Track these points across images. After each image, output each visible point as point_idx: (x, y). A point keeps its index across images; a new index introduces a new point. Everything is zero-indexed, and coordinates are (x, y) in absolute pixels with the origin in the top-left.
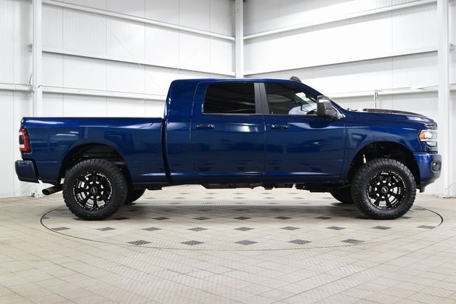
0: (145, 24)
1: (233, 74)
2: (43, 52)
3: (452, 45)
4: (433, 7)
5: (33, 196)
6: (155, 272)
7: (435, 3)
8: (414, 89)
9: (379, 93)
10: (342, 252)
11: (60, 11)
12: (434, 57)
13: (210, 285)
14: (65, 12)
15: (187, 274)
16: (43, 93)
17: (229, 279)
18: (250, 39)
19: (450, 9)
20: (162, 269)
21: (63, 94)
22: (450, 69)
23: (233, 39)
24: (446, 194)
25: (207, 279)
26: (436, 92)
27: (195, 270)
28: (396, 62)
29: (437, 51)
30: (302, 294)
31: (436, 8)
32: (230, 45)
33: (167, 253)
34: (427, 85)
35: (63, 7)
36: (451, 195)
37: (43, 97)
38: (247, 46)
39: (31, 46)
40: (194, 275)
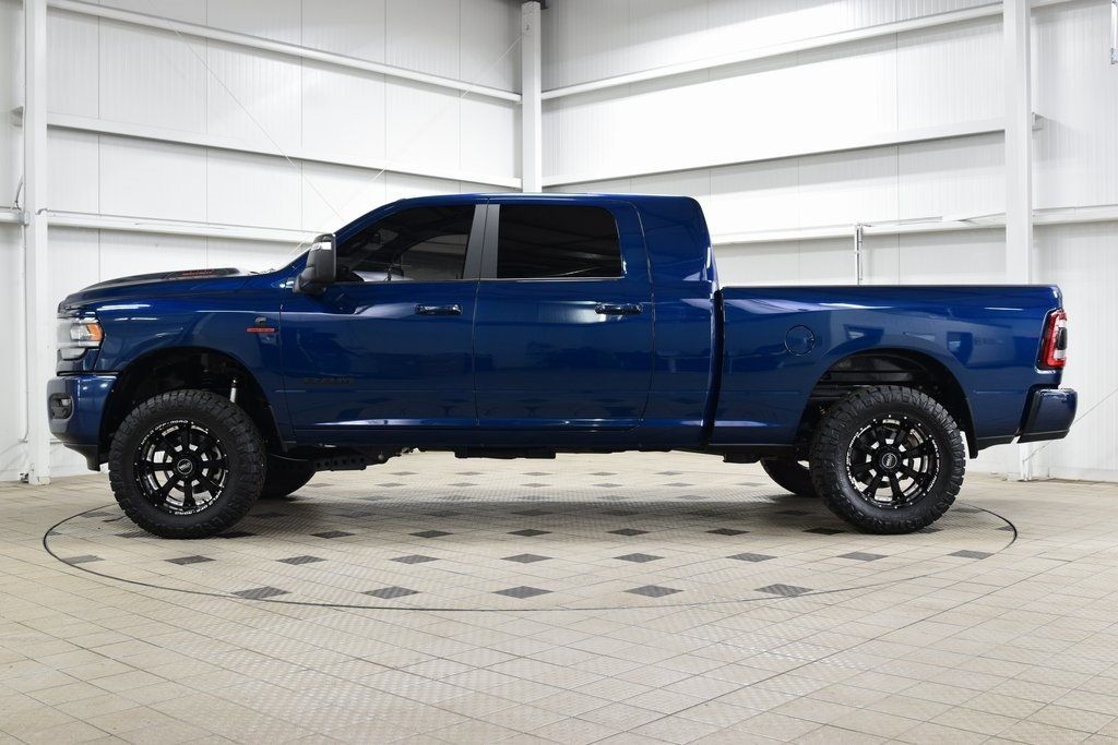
0: (301, 60)
1: (516, 183)
2: (51, 127)
3: (1038, 117)
4: (994, 26)
5: (25, 480)
6: (323, 666)
7: (999, 17)
8: (950, 222)
9: (867, 231)
10: (779, 613)
11: (90, 28)
12: (996, 146)
13: (459, 694)
14: (105, 29)
15: (403, 670)
16: (51, 227)
17: (505, 680)
18: (558, 98)
19: (1034, 32)
20: (343, 658)
21: (99, 230)
22: (1035, 175)
23: (516, 97)
24: (1024, 473)
25: (452, 680)
26: (1002, 229)
27: (424, 658)
28: (907, 158)
29: (1003, 131)
30: (682, 715)
31: (1000, 30)
32: (509, 112)
33: (355, 618)
34: (980, 211)
35: (99, 18)
36: (1036, 474)
37: (50, 238)
38: (552, 116)
39: (19, 113)
40: (421, 670)
